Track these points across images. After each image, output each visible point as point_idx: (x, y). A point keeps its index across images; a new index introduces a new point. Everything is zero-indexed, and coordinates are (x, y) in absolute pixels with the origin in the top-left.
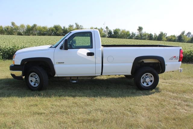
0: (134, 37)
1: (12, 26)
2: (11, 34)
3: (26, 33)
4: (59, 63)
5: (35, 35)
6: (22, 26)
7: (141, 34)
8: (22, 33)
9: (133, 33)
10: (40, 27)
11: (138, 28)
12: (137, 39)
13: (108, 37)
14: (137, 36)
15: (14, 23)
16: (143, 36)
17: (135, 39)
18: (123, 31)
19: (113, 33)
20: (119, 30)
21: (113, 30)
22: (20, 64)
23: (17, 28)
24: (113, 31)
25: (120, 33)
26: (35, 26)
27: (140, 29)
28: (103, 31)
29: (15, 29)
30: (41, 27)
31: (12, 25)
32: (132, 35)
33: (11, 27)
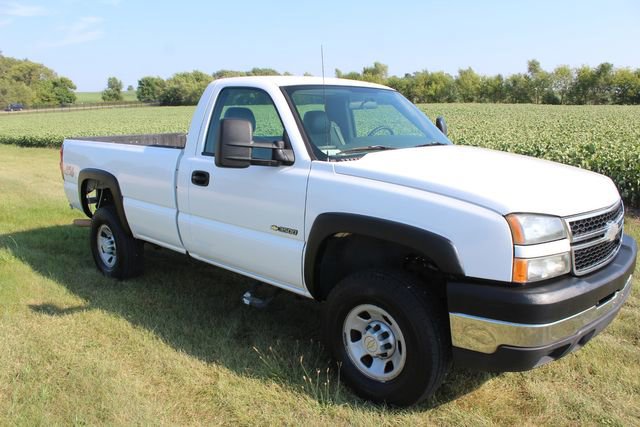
1: (529, 74)
2: (522, 102)
3: (570, 95)
5: (604, 102)
6: (562, 72)
8: (560, 97)
10: (623, 73)
15: (538, 64)
23: (544, 81)
26: (604, 68)
29: (538, 83)
30: (628, 71)
31: (530, 70)
33: (526, 77)
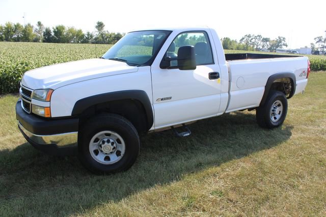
0: (90, 40)
4: (162, 99)
7: (102, 34)
9: (88, 33)
11: (97, 25)
12: (97, 43)
13: (44, 41)
14: (96, 39)
16: (106, 39)
17: (93, 43)
18: (71, 31)
19: (53, 34)
20: (63, 28)
21: (53, 28)
22: (71, 115)
24: (52, 30)
25: (65, 33)
27: (100, 26)
28: (34, 31)
32: (87, 36)
